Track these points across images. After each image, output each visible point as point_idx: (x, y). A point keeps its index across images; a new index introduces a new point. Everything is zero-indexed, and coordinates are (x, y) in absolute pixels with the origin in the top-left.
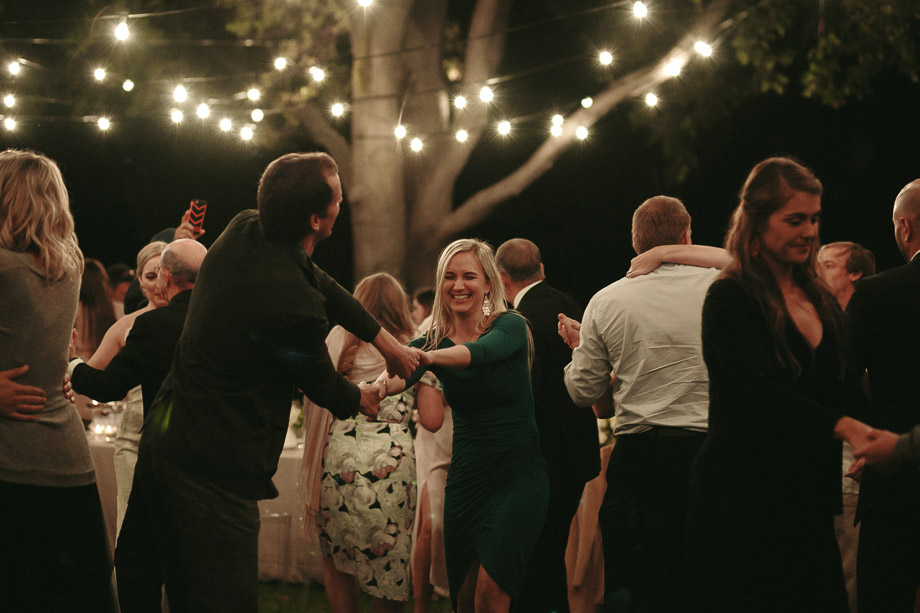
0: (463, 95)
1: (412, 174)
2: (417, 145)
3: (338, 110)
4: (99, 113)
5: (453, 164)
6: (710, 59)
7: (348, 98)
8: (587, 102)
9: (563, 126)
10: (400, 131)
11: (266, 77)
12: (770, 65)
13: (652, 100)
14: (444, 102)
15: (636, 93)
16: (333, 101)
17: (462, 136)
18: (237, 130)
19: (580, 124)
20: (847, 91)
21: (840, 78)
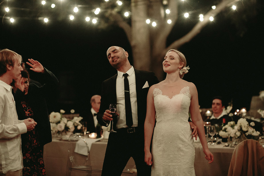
0: (169, 9)
1: (152, 35)
2: (154, 24)
3: (127, 14)
4: (44, 17)
5: (167, 31)
7: (130, 10)
8: (214, 7)
9: (204, 18)
10: (148, 21)
11: (102, 4)
13: (234, 8)
14: (162, 12)
16: (125, 12)
17: (169, 22)
18: (91, 20)
19: (211, 16)
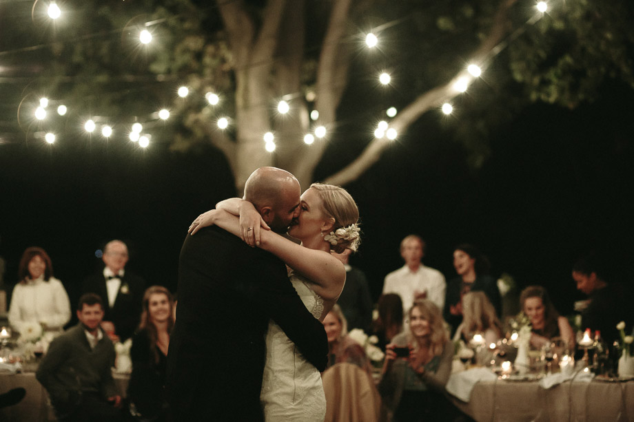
6: (480, 78)
8: (391, 111)
12: (536, 80)
13: (447, 109)
15: (435, 104)
20: (581, 96)
21: (574, 88)
